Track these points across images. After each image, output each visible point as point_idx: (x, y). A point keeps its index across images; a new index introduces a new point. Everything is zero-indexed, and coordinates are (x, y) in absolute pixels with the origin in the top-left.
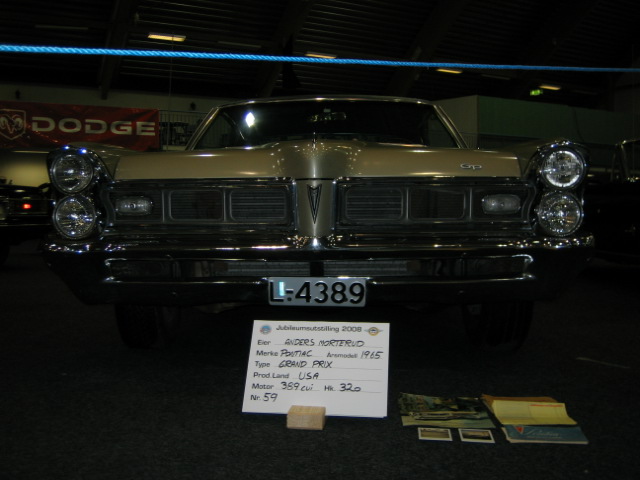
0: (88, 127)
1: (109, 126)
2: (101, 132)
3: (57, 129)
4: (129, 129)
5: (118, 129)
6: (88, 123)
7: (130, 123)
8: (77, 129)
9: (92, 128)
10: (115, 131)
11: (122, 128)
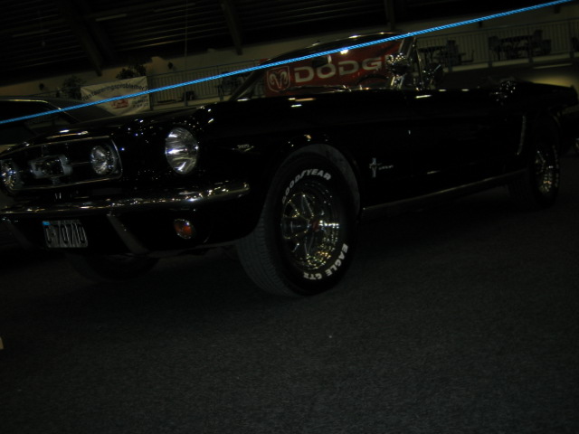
0: (341, 69)
1: (360, 64)
2: (353, 71)
3: (316, 76)
4: (379, 64)
5: (369, 65)
6: (341, 66)
7: (380, 58)
8: (332, 74)
9: (345, 70)
10: (367, 68)
11: (373, 64)
